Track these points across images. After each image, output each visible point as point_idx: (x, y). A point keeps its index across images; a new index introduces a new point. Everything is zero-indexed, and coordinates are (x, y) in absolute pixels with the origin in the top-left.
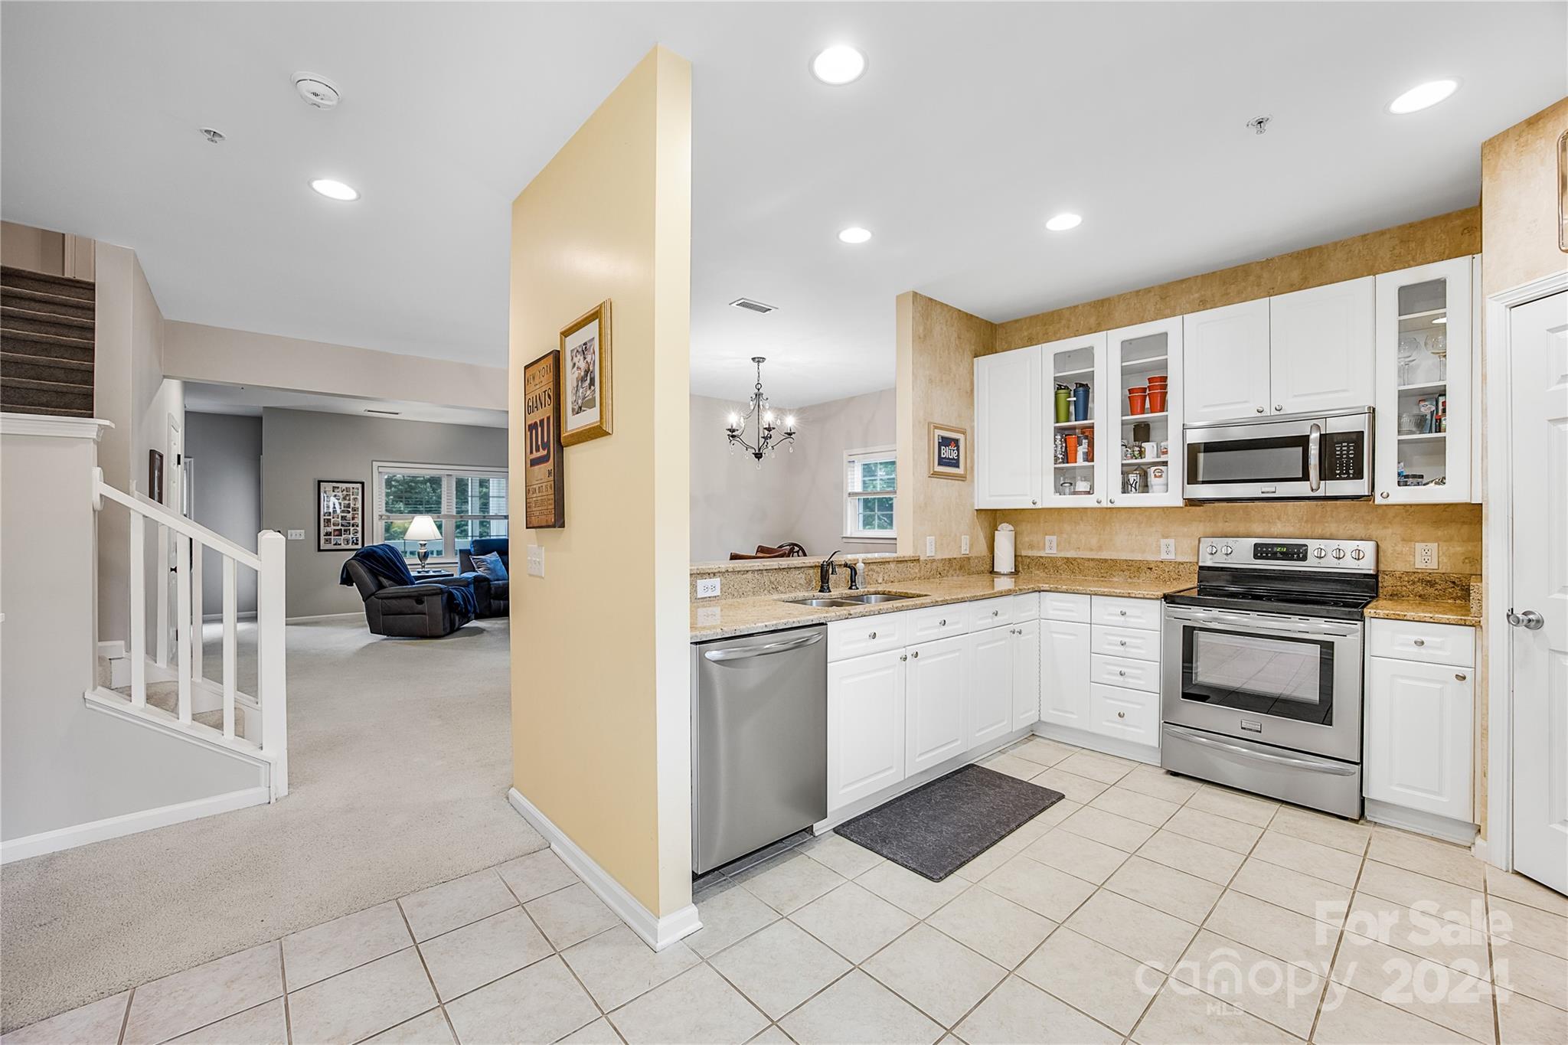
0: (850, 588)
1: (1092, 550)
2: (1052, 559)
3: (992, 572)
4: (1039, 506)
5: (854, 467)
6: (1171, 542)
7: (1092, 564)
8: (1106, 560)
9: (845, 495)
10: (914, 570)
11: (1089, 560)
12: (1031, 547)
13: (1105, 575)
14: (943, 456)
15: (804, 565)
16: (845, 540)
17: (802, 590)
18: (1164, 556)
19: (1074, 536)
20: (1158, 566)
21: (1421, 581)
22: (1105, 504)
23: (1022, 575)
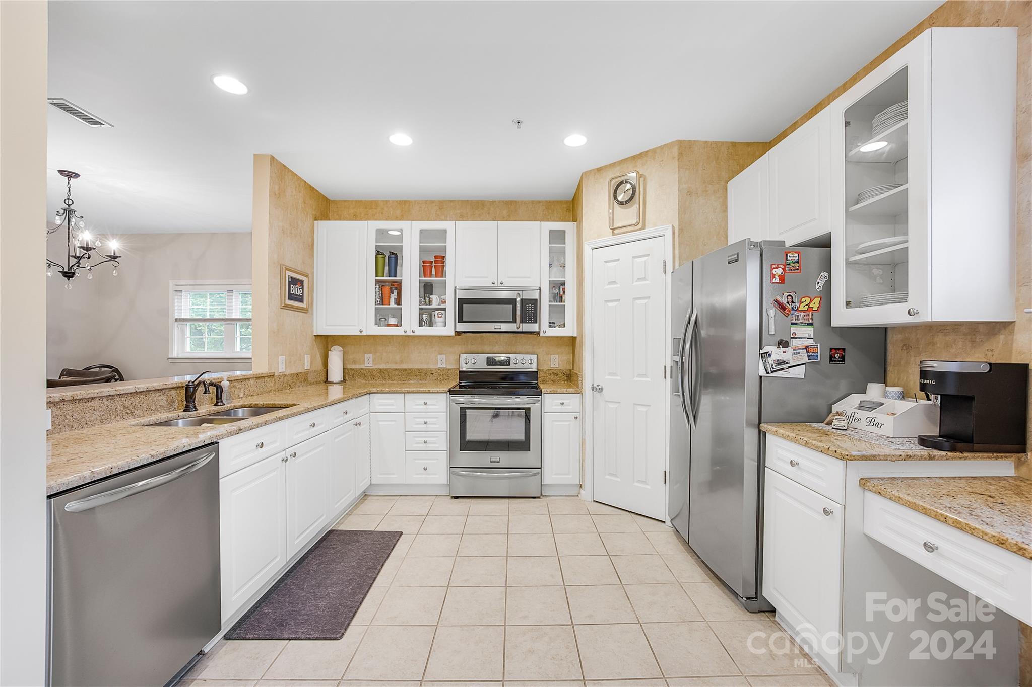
0: (216, 405)
1: (396, 363)
2: (370, 371)
3: (326, 381)
4: (364, 333)
5: (181, 296)
6: (444, 357)
7: (397, 373)
8: (406, 370)
9: (171, 320)
10: (270, 384)
11: (395, 370)
12: (355, 362)
13: (405, 379)
14: (291, 292)
15: (165, 387)
16: (170, 361)
17: (162, 411)
18: (440, 366)
19: (385, 354)
20: (436, 372)
21: (553, 373)
22: (408, 333)
23: (348, 383)
